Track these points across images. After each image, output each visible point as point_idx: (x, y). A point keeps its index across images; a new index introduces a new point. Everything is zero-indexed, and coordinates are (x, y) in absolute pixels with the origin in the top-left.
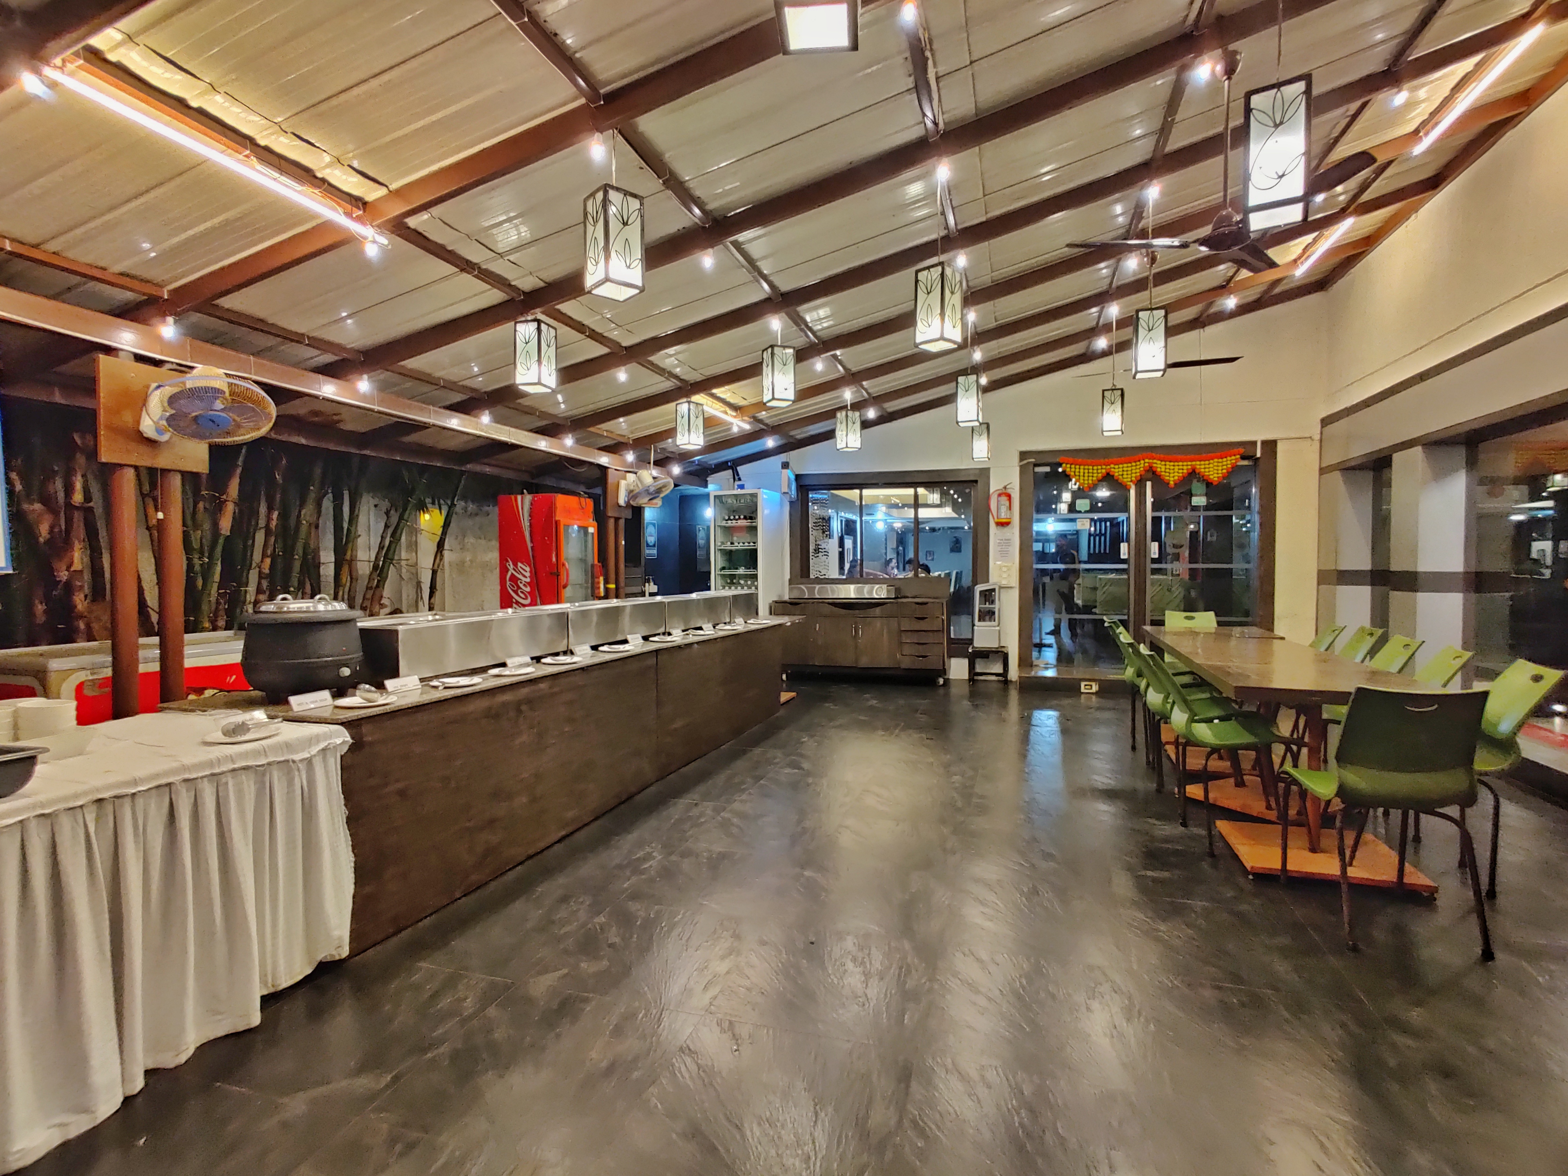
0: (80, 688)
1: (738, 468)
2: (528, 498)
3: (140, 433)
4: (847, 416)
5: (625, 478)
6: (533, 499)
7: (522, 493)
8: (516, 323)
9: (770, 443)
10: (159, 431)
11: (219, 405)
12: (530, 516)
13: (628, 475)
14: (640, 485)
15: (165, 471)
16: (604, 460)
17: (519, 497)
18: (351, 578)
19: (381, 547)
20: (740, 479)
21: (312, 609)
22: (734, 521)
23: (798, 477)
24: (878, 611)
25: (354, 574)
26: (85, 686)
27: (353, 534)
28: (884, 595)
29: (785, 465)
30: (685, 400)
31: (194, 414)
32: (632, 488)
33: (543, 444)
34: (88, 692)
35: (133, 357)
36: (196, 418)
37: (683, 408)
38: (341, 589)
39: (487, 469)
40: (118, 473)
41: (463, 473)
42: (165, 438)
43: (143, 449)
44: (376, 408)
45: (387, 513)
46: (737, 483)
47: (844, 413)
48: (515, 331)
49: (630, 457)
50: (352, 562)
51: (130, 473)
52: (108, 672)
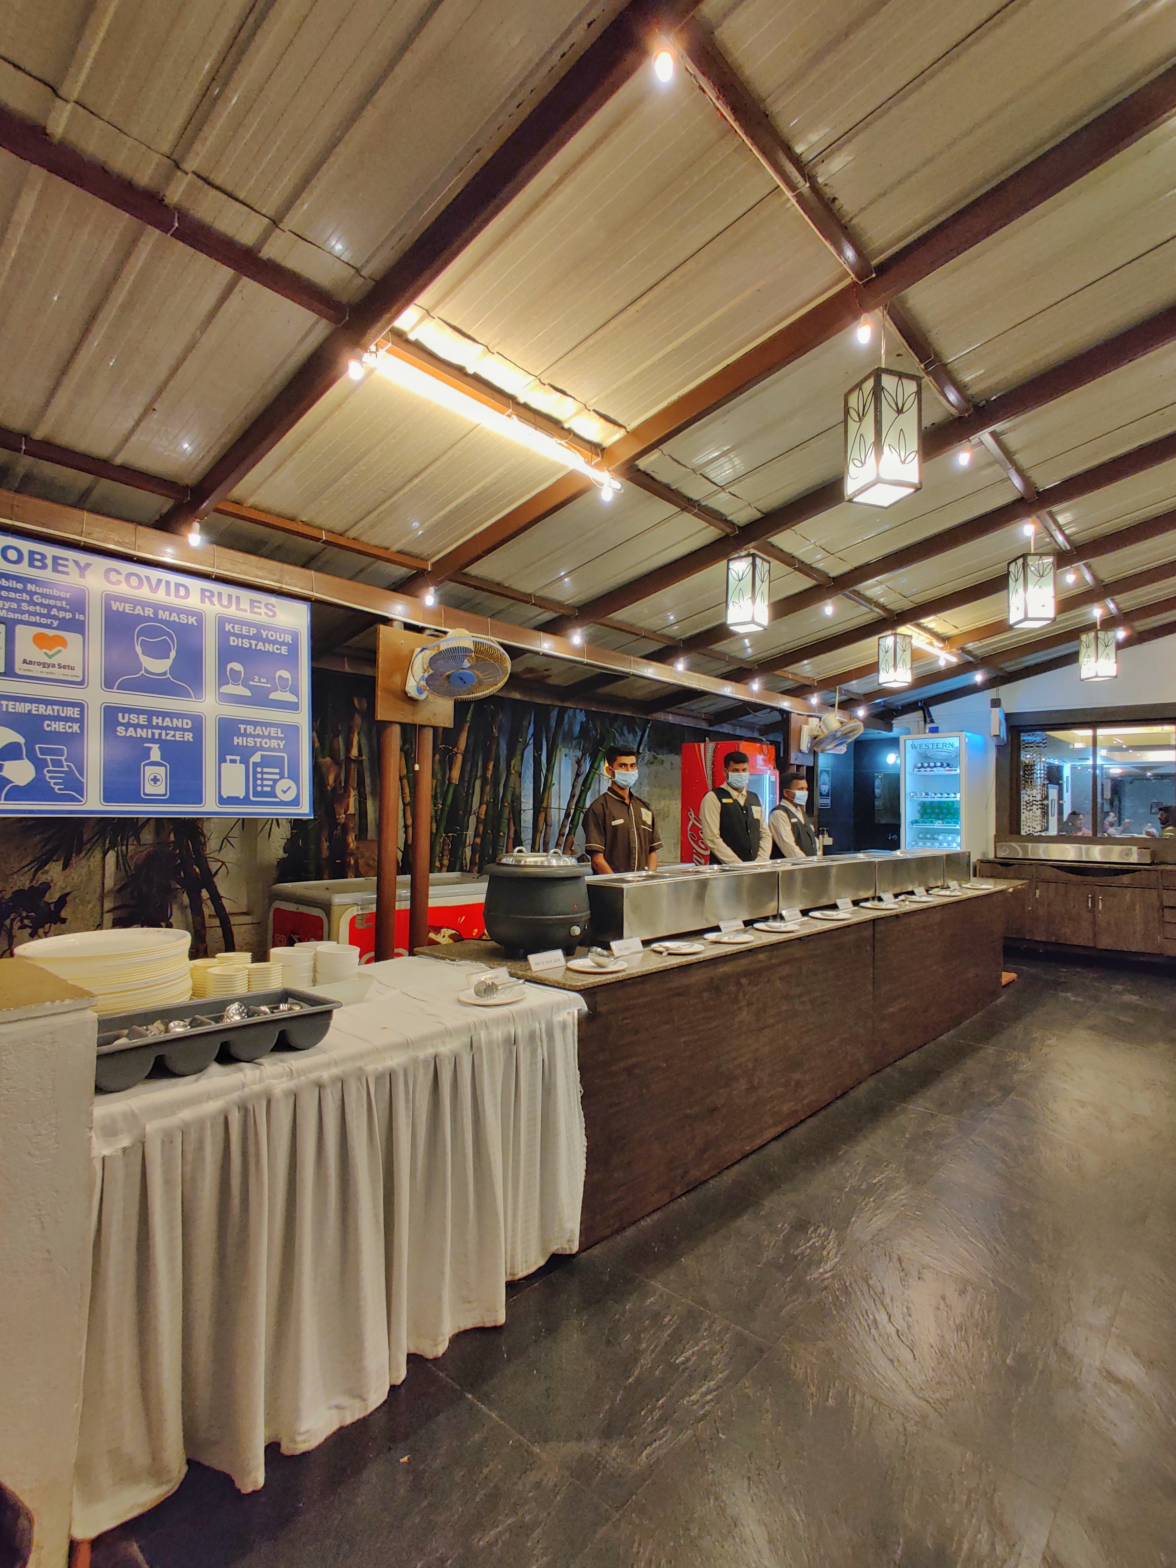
0: (353, 921)
1: (931, 709)
2: (711, 746)
3: (406, 693)
4: (1097, 638)
5: (807, 723)
6: (716, 747)
7: (705, 741)
8: (729, 561)
9: (979, 677)
10: (420, 691)
11: (466, 664)
12: (713, 764)
13: (810, 719)
14: (825, 731)
15: (422, 727)
16: (786, 704)
17: (702, 745)
18: (547, 825)
19: (572, 796)
20: (932, 721)
21: (546, 864)
22: (929, 769)
23: (1008, 717)
24: (1126, 879)
25: (549, 820)
26: (357, 921)
27: (549, 784)
28: (1134, 859)
29: (996, 703)
30: (889, 632)
31: (448, 673)
32: (816, 733)
33: (729, 690)
34: (359, 925)
35: (403, 626)
36: (448, 676)
37: (888, 641)
38: (539, 834)
39: (671, 718)
40: (388, 731)
41: (648, 721)
42: (423, 697)
43: (407, 707)
44: (586, 660)
45: (578, 762)
46: (929, 726)
47: (1092, 634)
48: (728, 569)
49: (814, 700)
50: (547, 809)
51: (396, 730)
52: (373, 908)
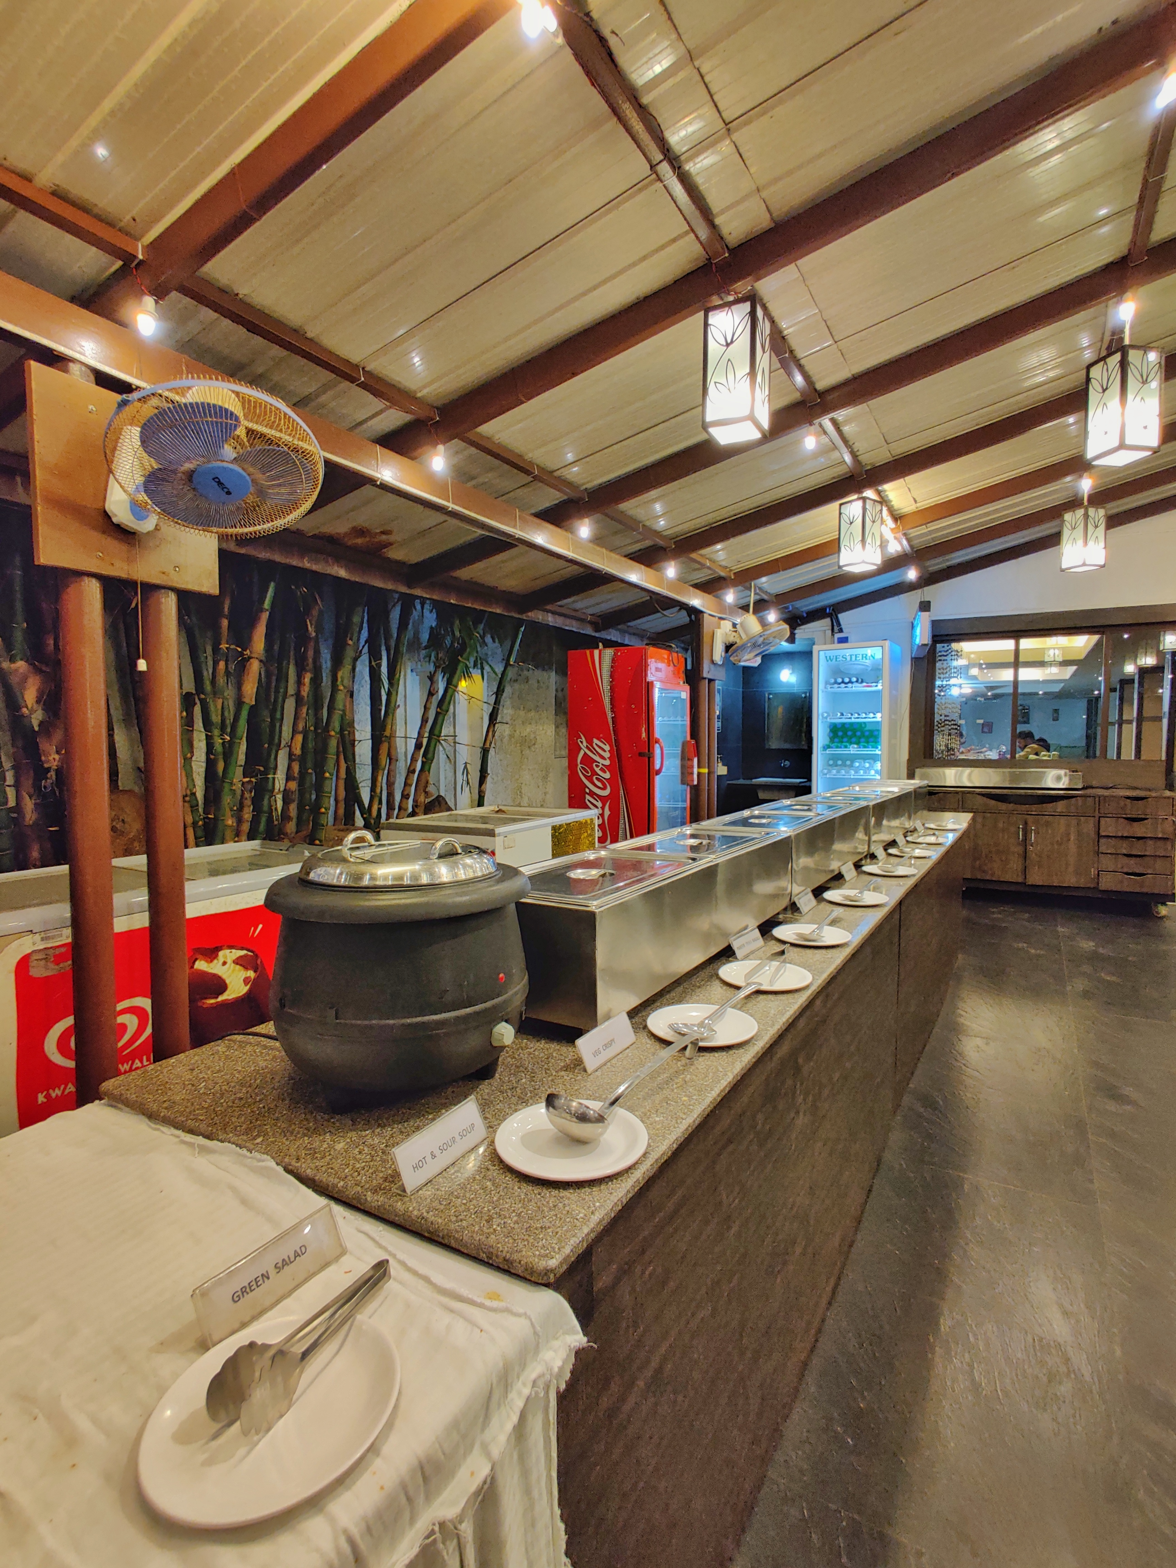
0: (22, 963)
1: (840, 616)
2: (609, 653)
3: (106, 516)
4: (1086, 516)
5: (719, 627)
6: (615, 654)
7: (597, 647)
8: (709, 310)
9: (912, 574)
10: (137, 511)
11: (229, 450)
12: (611, 676)
13: (722, 622)
14: (744, 636)
15: (151, 588)
16: (696, 601)
17: (596, 652)
19: (424, 720)
20: (841, 631)
22: (843, 685)
23: (935, 624)
24: (1060, 806)
26: (31, 964)
27: (392, 705)
28: (1064, 783)
29: (925, 606)
30: (855, 497)
31: (187, 467)
32: (731, 639)
33: (635, 575)
35: (93, 377)
36: (191, 476)
37: (853, 507)
39: (551, 620)
40: (72, 590)
41: (521, 622)
42: (146, 526)
43: (114, 546)
44: (451, 506)
45: (431, 678)
46: (837, 636)
47: (1080, 512)
48: (706, 324)
49: (730, 597)
50: (391, 738)
51: (93, 591)
52: (66, 936)
